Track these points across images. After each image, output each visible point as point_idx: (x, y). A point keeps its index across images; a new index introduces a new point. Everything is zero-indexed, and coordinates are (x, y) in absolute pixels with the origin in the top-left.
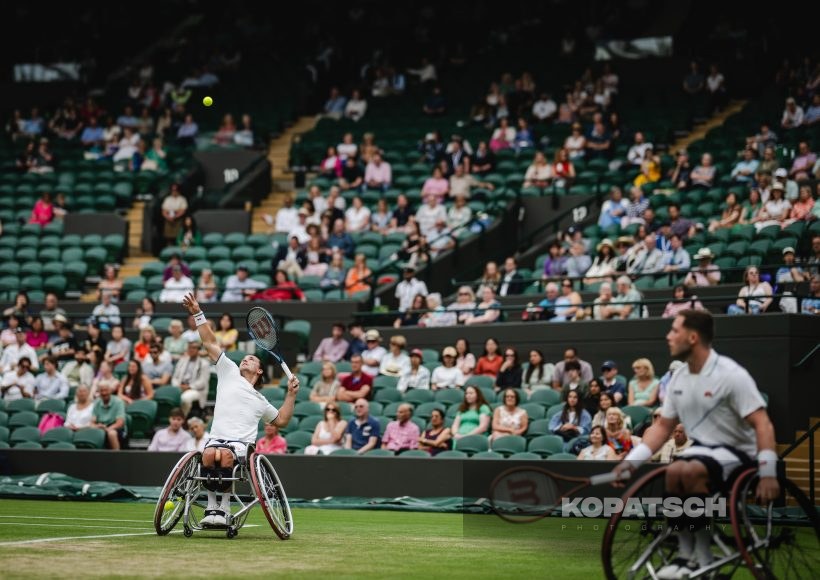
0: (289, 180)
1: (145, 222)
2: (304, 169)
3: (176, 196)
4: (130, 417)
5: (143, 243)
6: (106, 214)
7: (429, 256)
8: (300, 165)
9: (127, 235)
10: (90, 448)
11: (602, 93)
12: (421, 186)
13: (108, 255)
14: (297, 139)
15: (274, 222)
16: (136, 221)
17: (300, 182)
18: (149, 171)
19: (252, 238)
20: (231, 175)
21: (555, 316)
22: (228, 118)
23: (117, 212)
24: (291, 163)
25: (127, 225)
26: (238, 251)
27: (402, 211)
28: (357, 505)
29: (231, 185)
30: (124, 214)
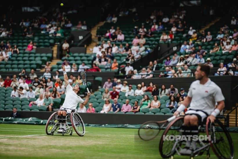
0: (96, 39)
1: (57, 50)
2: (101, 36)
3: (66, 43)
4: (54, 103)
5: (57, 56)
6: (47, 48)
7: (134, 60)
8: (100, 35)
9: (53, 54)
10: (43, 111)
11: (181, 16)
12: (132, 41)
13: (48, 59)
14: (99, 28)
15: (92, 51)
16: (55, 50)
17: (99, 39)
18: (59, 36)
19: (86, 55)
20: (81, 38)
21: (168, 76)
22: (80, 22)
23: (50, 47)
24: (97, 34)
25: (53, 51)
26: (83, 58)
27: (127, 48)
28: (114, 126)
29: (81, 40)
30: (52, 48)
